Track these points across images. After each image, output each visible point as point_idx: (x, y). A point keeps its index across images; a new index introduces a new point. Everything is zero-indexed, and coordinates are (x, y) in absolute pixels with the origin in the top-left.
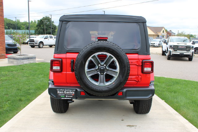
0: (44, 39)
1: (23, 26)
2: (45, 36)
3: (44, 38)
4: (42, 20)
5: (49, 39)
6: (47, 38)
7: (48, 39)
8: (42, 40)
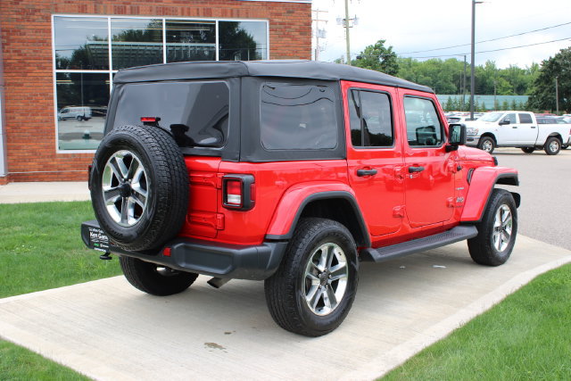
0: (500, 124)
1: (505, 83)
2: (503, 117)
3: (498, 122)
4: (557, 61)
5: (518, 124)
6: (508, 123)
7: (511, 125)
8: (492, 128)
